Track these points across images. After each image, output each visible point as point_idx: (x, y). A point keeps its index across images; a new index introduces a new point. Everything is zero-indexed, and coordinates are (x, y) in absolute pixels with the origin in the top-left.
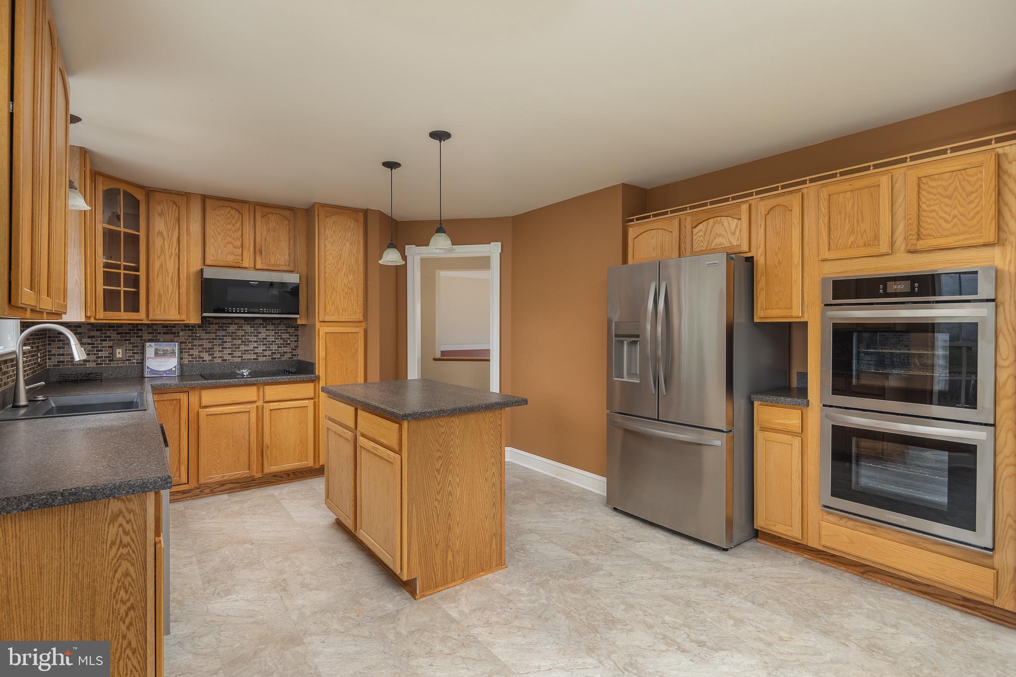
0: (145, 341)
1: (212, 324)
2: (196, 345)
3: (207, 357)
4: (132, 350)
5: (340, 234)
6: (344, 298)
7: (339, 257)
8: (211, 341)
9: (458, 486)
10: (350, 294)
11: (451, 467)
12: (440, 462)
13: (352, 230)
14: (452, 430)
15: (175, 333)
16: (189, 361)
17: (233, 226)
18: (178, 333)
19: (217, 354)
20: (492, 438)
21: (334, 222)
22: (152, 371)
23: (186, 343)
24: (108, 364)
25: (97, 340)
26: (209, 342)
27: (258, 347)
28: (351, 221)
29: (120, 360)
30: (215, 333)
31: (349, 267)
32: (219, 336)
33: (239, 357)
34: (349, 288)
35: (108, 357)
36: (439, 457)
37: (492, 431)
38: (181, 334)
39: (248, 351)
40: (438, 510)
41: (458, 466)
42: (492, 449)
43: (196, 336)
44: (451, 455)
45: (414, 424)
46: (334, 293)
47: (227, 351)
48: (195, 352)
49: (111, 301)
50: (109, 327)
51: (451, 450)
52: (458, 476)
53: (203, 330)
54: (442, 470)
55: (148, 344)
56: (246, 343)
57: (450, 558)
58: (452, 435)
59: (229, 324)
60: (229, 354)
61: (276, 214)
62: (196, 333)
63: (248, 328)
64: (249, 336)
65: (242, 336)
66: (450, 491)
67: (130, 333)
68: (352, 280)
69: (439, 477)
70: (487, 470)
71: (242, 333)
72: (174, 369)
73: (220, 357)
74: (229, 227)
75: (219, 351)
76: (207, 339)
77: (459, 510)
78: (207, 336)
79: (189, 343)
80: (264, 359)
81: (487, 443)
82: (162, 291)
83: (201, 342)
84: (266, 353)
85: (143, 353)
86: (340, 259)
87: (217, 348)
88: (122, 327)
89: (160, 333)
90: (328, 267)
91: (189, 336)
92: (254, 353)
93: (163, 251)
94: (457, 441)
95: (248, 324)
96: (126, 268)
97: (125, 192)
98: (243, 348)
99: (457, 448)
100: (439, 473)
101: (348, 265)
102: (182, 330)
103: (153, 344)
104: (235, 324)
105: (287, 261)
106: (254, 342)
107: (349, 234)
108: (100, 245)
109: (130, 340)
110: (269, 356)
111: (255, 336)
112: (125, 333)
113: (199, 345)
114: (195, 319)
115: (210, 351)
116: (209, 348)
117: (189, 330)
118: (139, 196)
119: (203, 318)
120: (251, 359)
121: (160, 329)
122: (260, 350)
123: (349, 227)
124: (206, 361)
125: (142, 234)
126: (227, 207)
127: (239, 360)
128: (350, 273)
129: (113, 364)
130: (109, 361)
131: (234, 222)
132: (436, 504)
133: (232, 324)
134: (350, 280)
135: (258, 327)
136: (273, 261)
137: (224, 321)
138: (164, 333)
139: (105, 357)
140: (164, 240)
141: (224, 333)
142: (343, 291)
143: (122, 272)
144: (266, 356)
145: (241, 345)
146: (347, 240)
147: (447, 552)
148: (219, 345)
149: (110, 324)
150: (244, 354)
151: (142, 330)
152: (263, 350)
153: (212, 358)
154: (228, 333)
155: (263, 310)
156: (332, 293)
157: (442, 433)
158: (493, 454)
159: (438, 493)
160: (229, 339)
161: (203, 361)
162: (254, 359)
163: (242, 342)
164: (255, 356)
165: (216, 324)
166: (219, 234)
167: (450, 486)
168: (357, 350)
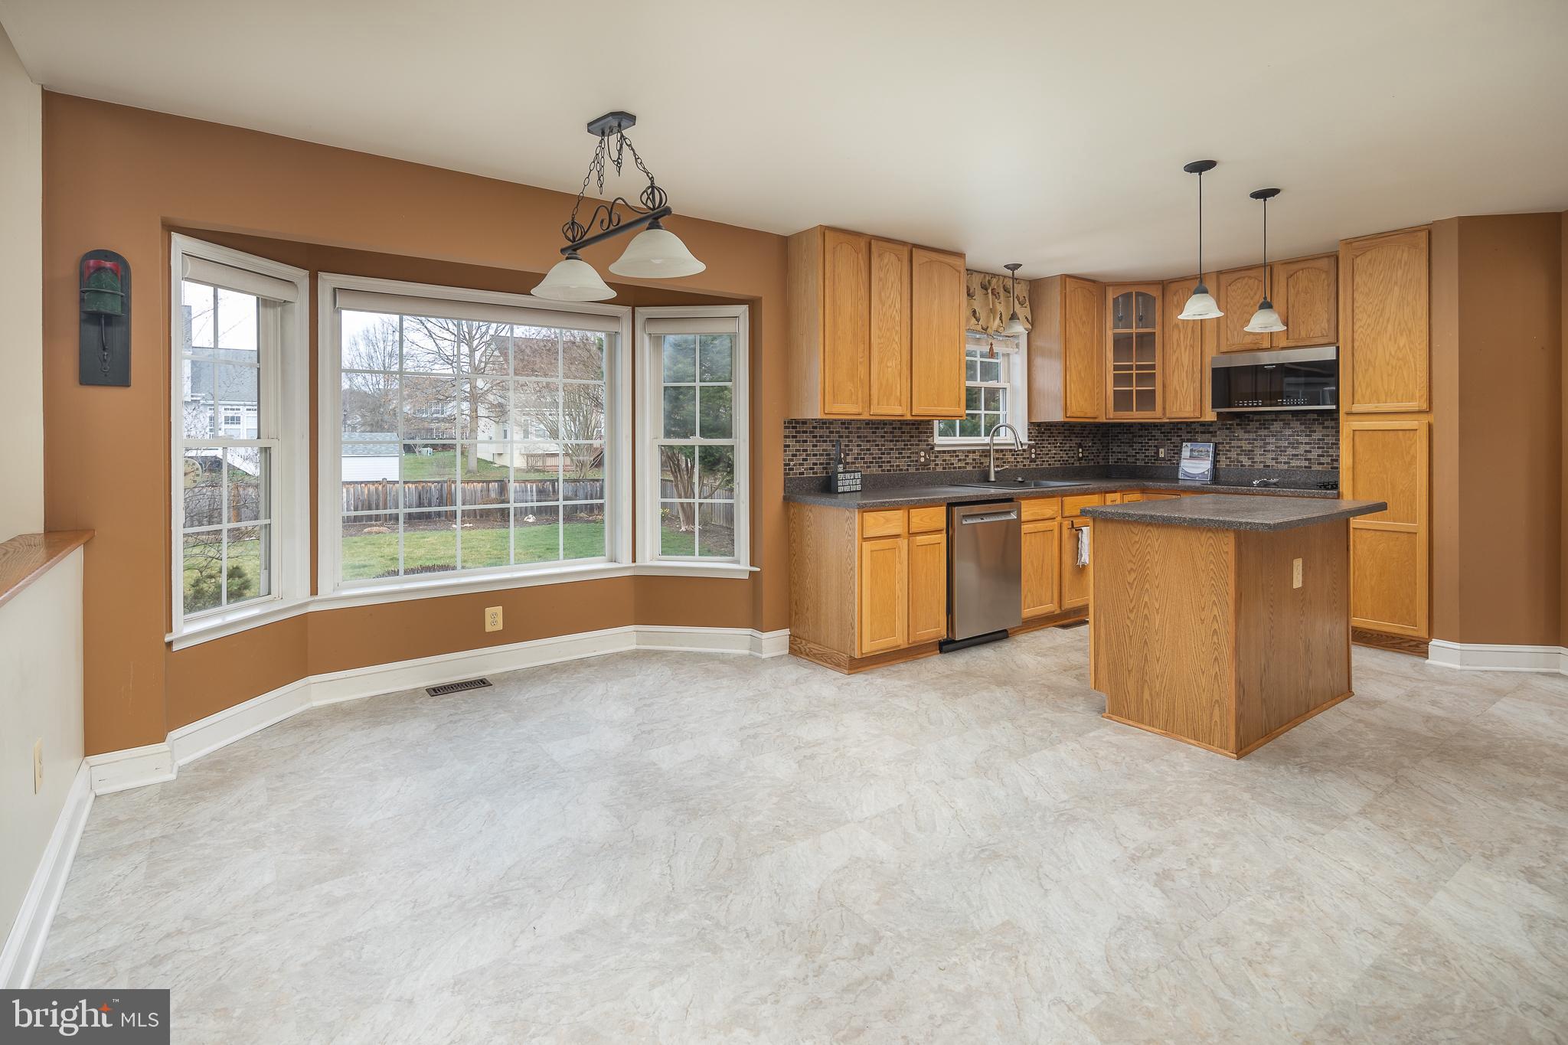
0: (1183, 441)
1: (1252, 421)
2: (1233, 447)
3: (1246, 462)
4: (1173, 450)
5: (1382, 276)
6: (1389, 375)
7: (1379, 313)
8: (1251, 442)
9: (1158, 613)
10: (1400, 367)
11: (1147, 586)
12: (1133, 575)
13: (1405, 264)
14: (1149, 542)
15: (1211, 432)
16: (1227, 465)
17: (1252, 299)
18: (1216, 432)
19: (1258, 459)
20: (1212, 566)
21: (1370, 261)
22: (1186, 474)
23: (1223, 443)
24: (1153, 463)
25: (1145, 440)
26: (1249, 443)
27: (1310, 452)
28: (1403, 251)
29: (1163, 459)
30: (1256, 432)
31: (1400, 324)
32: (1261, 436)
33: (1285, 463)
34: (1398, 359)
35: (1154, 456)
36: (1132, 569)
37: (1212, 558)
38: (1218, 433)
39: (1297, 455)
40: (1131, 630)
41: (1157, 587)
42: (1213, 582)
43: (1234, 436)
44: (1148, 571)
45: (1100, 526)
46: (1371, 369)
47: (1270, 455)
48: (1233, 455)
49: (1122, 400)
50: (1154, 426)
51: (1147, 566)
52: (1157, 600)
53: (1242, 428)
54: (1135, 584)
55: (1184, 444)
56: (1295, 445)
57: (1146, 696)
58: (1149, 548)
59: (1273, 420)
60: (1273, 459)
61: (1308, 268)
62: (1234, 432)
63: (1296, 425)
64: (1298, 436)
65: (1289, 436)
66: (1146, 615)
67: (1171, 433)
68: (1404, 346)
69: (1131, 593)
70: (1203, 609)
71: (1288, 432)
72: (1206, 473)
73: (1261, 462)
74: (1247, 301)
75: (1260, 455)
76: (1246, 440)
77: (1159, 642)
78: (1246, 436)
79: (1227, 443)
80: (1320, 468)
81: (1203, 571)
82: (1178, 389)
83: (1239, 443)
84: (1323, 460)
85: (1179, 452)
86: (1381, 315)
87: (1258, 451)
88: (1164, 426)
89: (1197, 432)
90: (1359, 331)
91: (1226, 436)
92: (1305, 460)
93: (1178, 345)
94: (1156, 557)
95: (1297, 420)
96: (1139, 367)
97: (1138, 294)
98: (1290, 451)
99: (1156, 566)
100: (1132, 588)
101: (1397, 323)
102: (1219, 429)
103: (1189, 444)
104: (1281, 420)
105: (1325, 329)
106: (1306, 443)
107: (1400, 273)
108: (1110, 350)
109: (1171, 440)
110: (1328, 463)
111: (1306, 436)
112: (1168, 433)
113: (1238, 447)
114: (1210, 416)
115: (1249, 453)
116: (1249, 451)
117: (1227, 429)
118: (1154, 292)
119: (1219, 414)
120: (1301, 467)
121: (1200, 429)
122: (1314, 455)
123: (1400, 261)
124: (1244, 466)
125: (1158, 330)
126: (1244, 278)
127: (1286, 467)
128: (1401, 334)
129: (1158, 463)
130: (1154, 460)
131: (1252, 293)
132: (1128, 622)
133: (1276, 420)
134: (1401, 345)
135: (1312, 424)
136: (1303, 334)
137: (1267, 417)
138: (1202, 433)
139: (1151, 456)
140: (1180, 332)
141: (1266, 432)
142: (1388, 364)
143: (1134, 372)
144: (1323, 464)
145: (1288, 447)
146: (1396, 283)
147: (1142, 688)
148: (1261, 447)
149: (1154, 423)
150: (1292, 459)
151: (1181, 429)
152: (1318, 456)
153: (1252, 462)
154: (1270, 432)
155: (1283, 401)
156: (1367, 370)
157: (1135, 542)
158: (1213, 589)
159: (1131, 611)
160: (1272, 440)
161: (1242, 466)
162: (1306, 467)
163: (1289, 443)
164: (1307, 464)
165: (1257, 421)
166: (1235, 313)
167: (1146, 609)
168: (1414, 457)
